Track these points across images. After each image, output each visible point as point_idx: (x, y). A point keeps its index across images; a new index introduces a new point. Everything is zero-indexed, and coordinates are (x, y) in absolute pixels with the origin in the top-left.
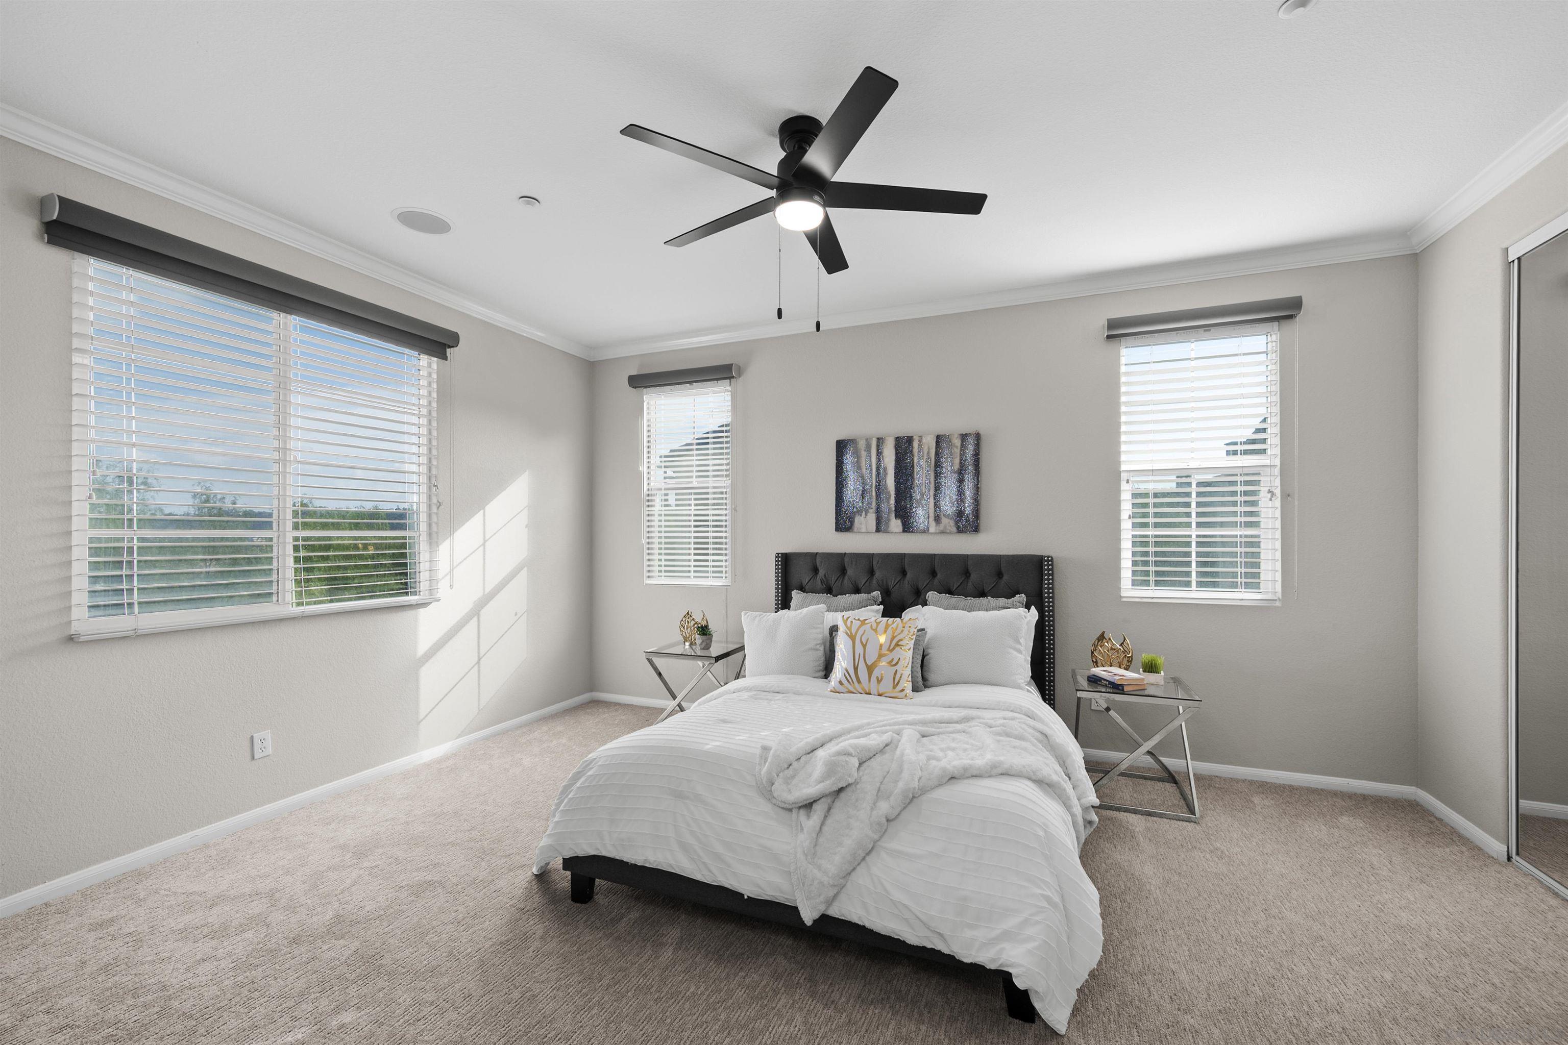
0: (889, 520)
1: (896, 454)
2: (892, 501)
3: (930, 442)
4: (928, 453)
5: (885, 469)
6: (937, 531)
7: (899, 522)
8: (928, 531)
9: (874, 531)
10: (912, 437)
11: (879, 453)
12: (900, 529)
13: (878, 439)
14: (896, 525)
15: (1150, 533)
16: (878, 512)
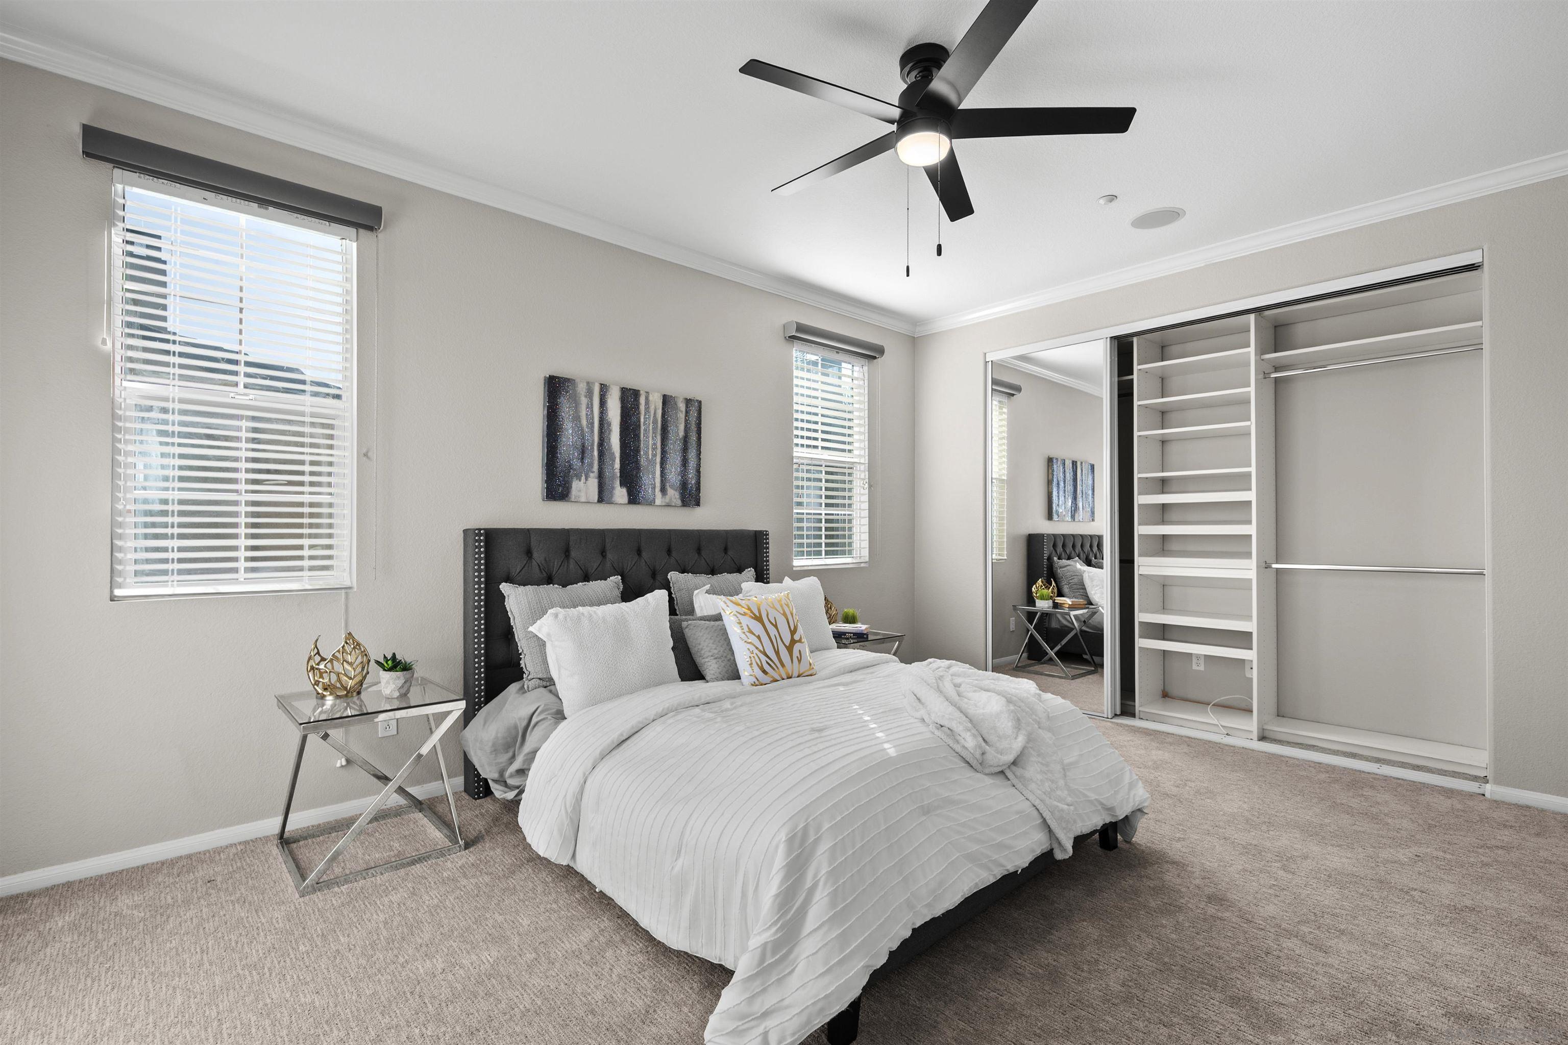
0: (613, 488)
1: (622, 407)
2: (617, 465)
3: (656, 401)
4: (655, 413)
5: (609, 424)
6: (664, 504)
7: (624, 491)
8: (654, 503)
9: (596, 500)
10: (639, 391)
11: (603, 403)
12: (625, 499)
13: (601, 384)
14: (620, 494)
15: (805, 511)
16: (601, 476)
